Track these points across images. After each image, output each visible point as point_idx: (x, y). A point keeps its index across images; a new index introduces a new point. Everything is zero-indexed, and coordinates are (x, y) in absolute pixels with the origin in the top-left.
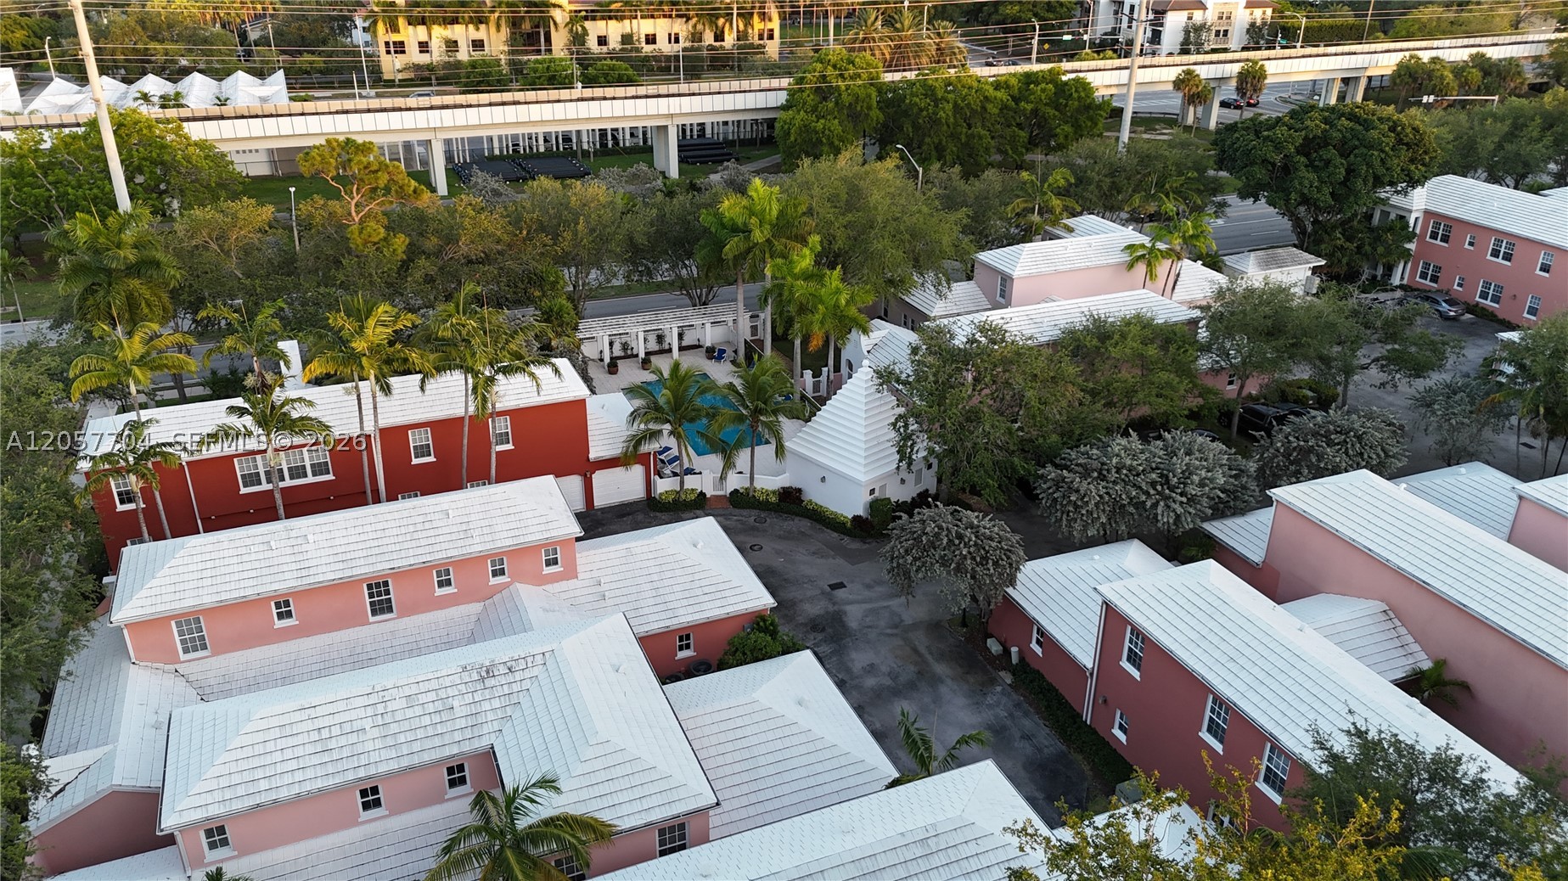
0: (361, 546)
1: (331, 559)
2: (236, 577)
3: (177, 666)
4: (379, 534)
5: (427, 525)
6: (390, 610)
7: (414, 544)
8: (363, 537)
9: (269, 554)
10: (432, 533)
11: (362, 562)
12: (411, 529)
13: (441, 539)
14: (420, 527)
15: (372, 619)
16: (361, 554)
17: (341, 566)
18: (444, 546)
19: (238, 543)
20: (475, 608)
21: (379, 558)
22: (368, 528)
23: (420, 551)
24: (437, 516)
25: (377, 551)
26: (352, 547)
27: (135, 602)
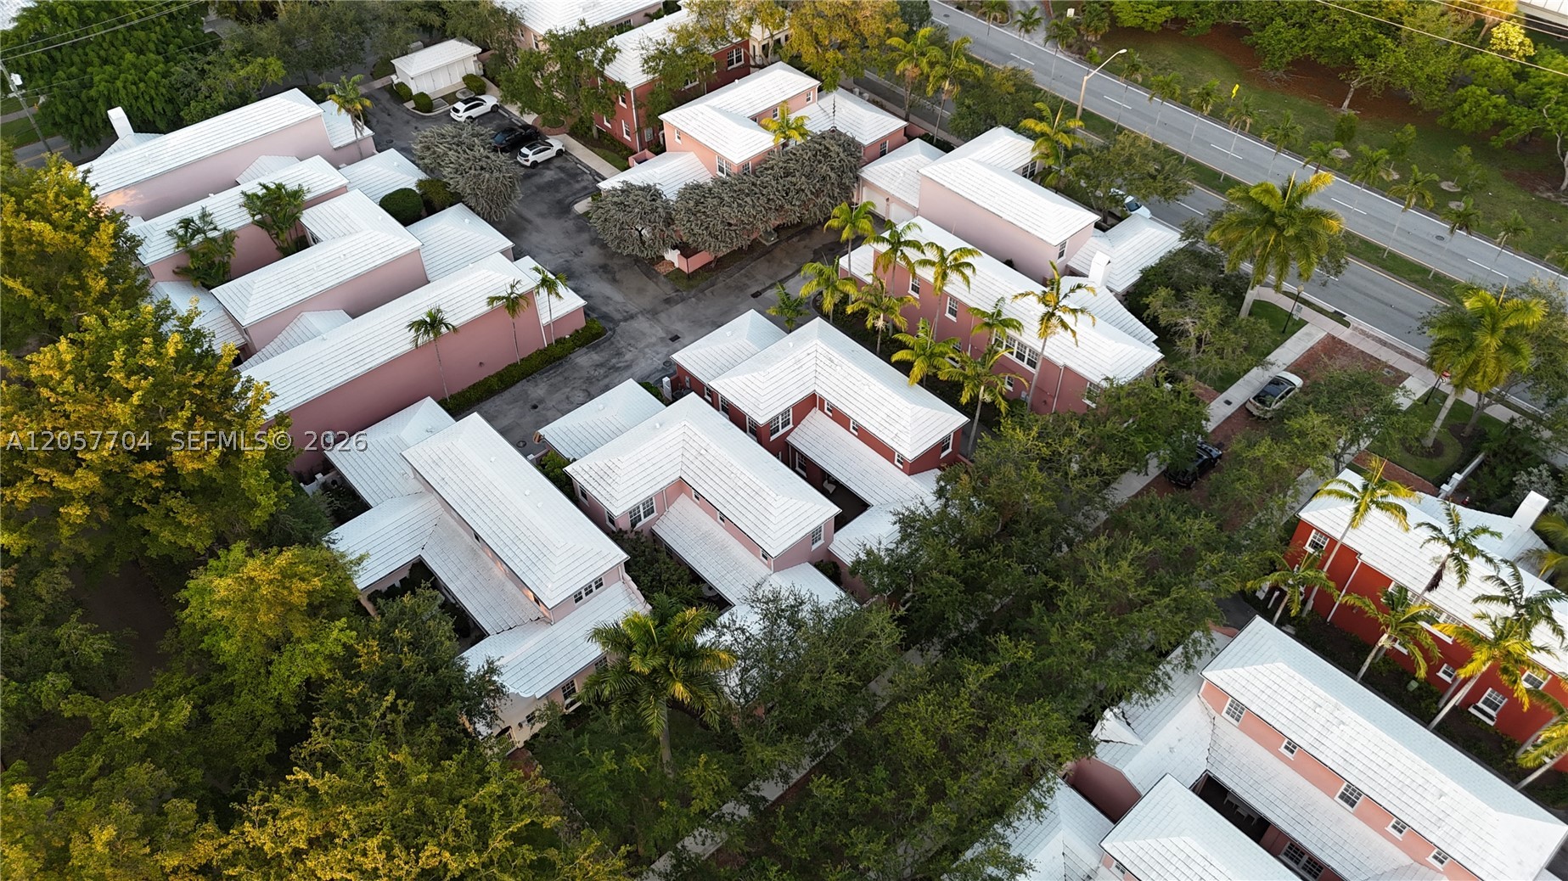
0: (1365, 761)
1: (1340, 752)
2: (1280, 709)
3: (1217, 716)
4: (1384, 765)
5: (1420, 790)
6: (1352, 806)
7: (1398, 793)
8: (1373, 757)
9: (1310, 712)
10: (1417, 798)
11: (1355, 772)
12: (1408, 782)
13: (1418, 808)
14: (1414, 786)
15: (1337, 798)
16: (1360, 766)
17: (1341, 762)
18: (1415, 815)
19: (1302, 689)
20: (1404, 859)
21: (1367, 781)
22: (1382, 754)
23: (1396, 802)
24: (1433, 790)
25: (1371, 774)
26: (1359, 756)
27: (1221, 673)
